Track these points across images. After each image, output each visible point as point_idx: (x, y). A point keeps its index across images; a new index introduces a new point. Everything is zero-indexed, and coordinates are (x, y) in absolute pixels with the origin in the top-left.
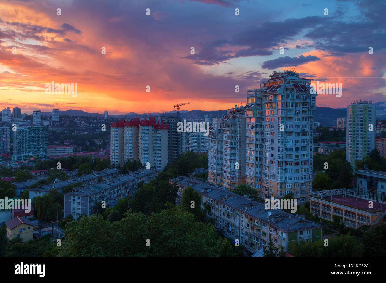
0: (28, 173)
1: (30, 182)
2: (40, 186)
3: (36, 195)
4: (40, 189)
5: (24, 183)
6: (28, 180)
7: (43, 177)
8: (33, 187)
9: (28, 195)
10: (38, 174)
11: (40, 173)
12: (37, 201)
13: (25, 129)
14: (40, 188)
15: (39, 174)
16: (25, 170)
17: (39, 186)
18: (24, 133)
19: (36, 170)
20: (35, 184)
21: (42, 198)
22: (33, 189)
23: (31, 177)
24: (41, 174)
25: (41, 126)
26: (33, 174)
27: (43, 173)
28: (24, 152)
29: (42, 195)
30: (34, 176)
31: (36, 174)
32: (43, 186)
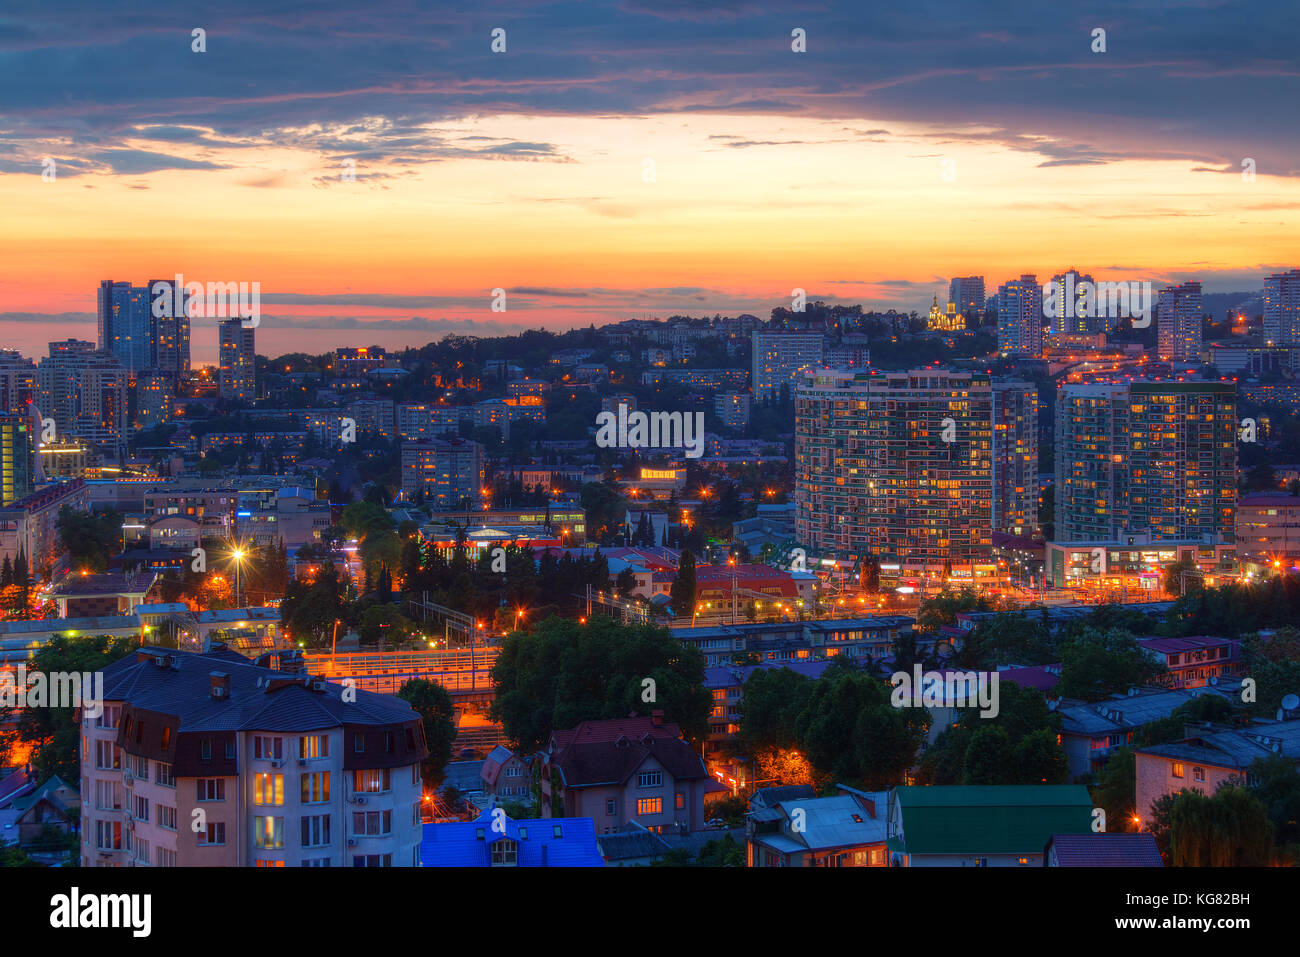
0: (1131, 649)
1: (1145, 707)
2: (1194, 733)
3: (1175, 787)
4: (1199, 752)
5: (1112, 705)
6: (1131, 693)
7: (1214, 682)
8: (1163, 737)
9: (1134, 778)
10: (1188, 660)
11: (1199, 658)
12: (1179, 820)
13: (1113, 393)
14: (1200, 743)
15: (1194, 661)
16: (1114, 633)
17: (1191, 733)
18: (1110, 420)
19: (1178, 637)
20: (1168, 716)
21: (1209, 803)
22: (1159, 748)
23: (1145, 675)
24: (1205, 660)
25: (1204, 377)
26: (1161, 657)
27: (1211, 655)
28: (1111, 530)
29: (1208, 784)
30: (1162, 670)
31: (1174, 660)
32: (1214, 732)
